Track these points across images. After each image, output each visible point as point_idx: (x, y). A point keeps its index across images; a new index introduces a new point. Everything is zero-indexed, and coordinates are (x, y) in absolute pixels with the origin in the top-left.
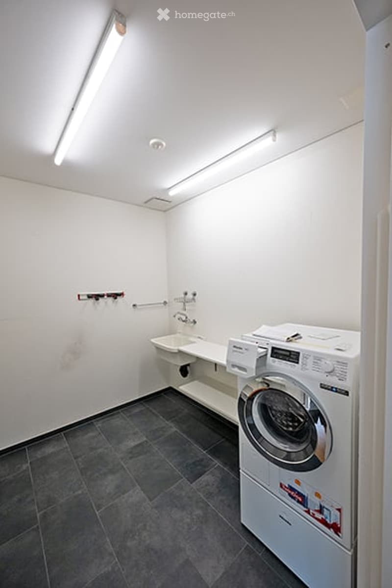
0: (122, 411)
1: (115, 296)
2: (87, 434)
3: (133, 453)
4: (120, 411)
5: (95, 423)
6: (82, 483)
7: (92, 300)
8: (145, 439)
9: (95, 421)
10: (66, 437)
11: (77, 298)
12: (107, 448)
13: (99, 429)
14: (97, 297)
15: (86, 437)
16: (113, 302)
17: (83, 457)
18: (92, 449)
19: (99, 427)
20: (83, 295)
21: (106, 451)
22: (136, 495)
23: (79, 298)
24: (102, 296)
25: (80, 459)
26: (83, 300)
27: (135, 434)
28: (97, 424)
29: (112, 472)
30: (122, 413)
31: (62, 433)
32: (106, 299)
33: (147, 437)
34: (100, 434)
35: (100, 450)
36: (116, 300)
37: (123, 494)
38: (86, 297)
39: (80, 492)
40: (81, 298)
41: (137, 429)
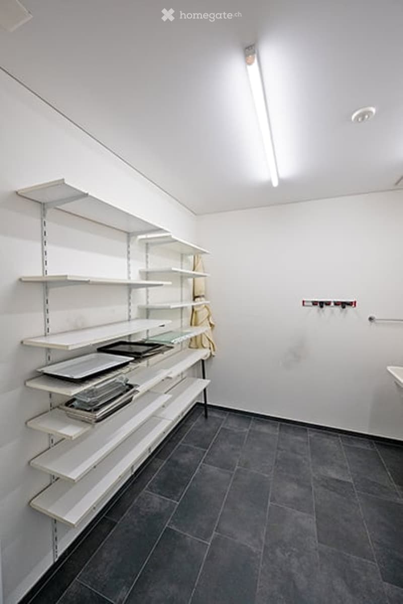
0: (341, 437)
1: (344, 305)
2: (297, 435)
3: (329, 484)
4: (340, 435)
5: (308, 432)
6: (271, 471)
7: (317, 308)
8: (351, 480)
9: (310, 430)
10: (280, 429)
11: (301, 303)
12: (305, 459)
13: (309, 439)
14: (322, 304)
15: (295, 438)
16: (341, 311)
17: (284, 451)
18: (294, 451)
19: (310, 437)
20: (308, 302)
21: (303, 461)
22: (309, 522)
23: (303, 305)
24: (328, 304)
25: (280, 452)
26: (307, 306)
27: (341, 467)
28: (310, 434)
29: (298, 482)
30: (340, 438)
31: (279, 423)
32: (332, 307)
33: (354, 481)
34: (307, 442)
35: (299, 457)
36: (344, 309)
37: (298, 510)
38: (311, 304)
39: (266, 476)
40: (305, 304)
41: (347, 464)
